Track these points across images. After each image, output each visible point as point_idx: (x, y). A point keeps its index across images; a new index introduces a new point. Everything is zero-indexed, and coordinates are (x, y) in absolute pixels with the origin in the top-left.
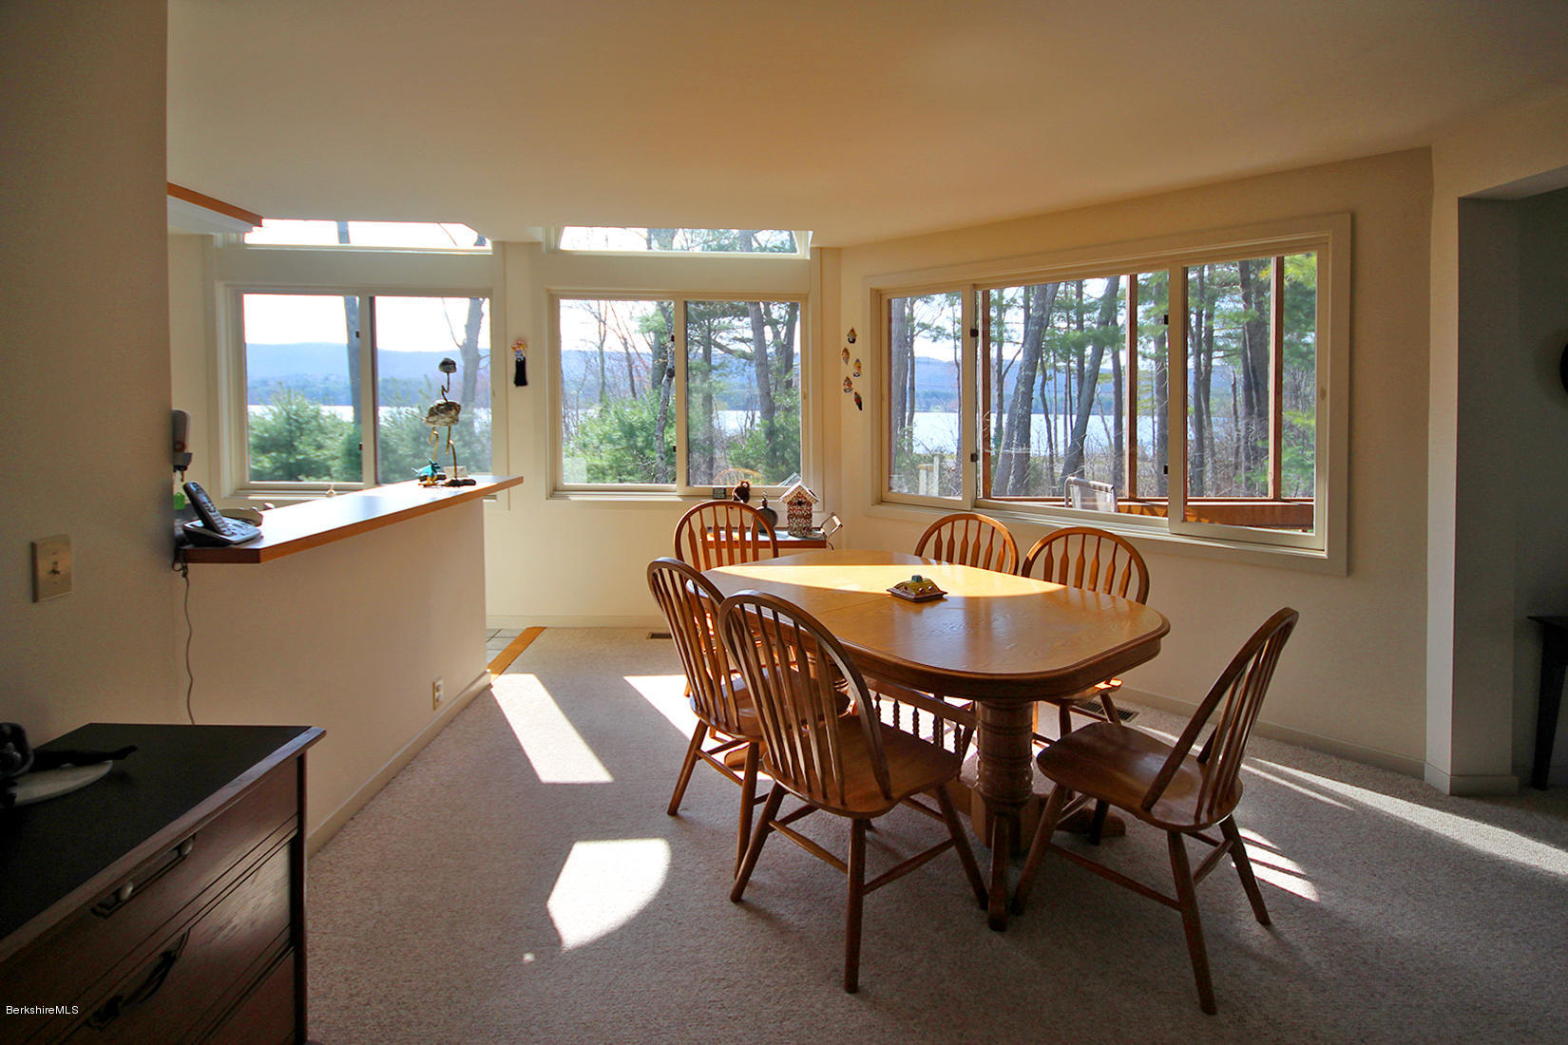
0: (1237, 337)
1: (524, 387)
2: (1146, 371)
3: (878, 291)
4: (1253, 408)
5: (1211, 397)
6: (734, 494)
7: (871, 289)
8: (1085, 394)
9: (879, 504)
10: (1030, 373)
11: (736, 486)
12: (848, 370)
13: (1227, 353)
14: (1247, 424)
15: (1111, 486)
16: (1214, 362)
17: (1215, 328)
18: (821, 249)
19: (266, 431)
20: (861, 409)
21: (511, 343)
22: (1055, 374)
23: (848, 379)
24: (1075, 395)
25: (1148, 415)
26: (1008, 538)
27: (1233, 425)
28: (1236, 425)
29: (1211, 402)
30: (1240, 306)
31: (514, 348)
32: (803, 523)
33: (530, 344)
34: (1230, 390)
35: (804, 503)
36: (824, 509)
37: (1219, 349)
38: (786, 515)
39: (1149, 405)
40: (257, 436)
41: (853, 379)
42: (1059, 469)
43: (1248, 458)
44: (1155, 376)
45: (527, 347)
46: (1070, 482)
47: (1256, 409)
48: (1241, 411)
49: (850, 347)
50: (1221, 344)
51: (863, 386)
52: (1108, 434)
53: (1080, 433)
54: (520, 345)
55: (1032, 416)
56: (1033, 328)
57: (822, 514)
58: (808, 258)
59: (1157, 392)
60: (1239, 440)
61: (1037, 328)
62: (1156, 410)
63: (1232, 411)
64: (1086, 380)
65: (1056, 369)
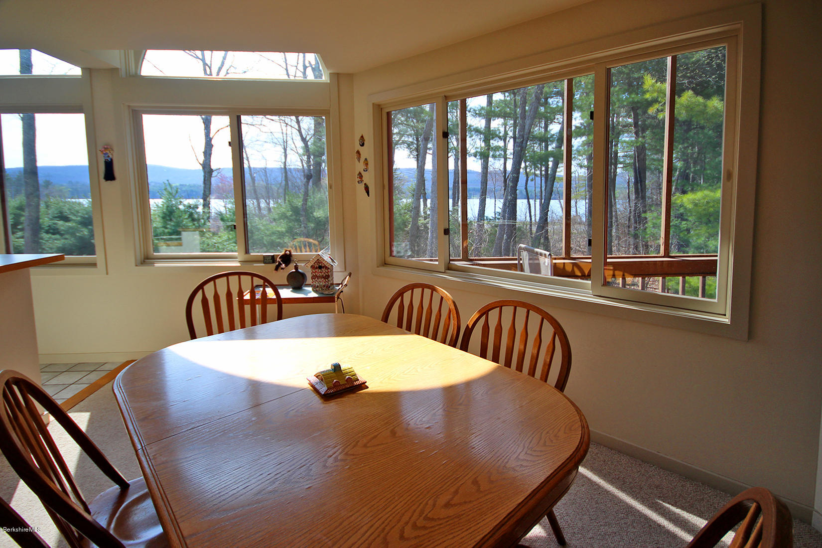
0: (630, 156)
1: (113, 182)
2: (583, 176)
3: (379, 105)
4: (639, 194)
5: (616, 189)
6: (278, 259)
7: (373, 104)
8: (548, 188)
9: (383, 266)
10: (516, 175)
11: (281, 254)
12: (360, 167)
13: (625, 165)
14: (636, 203)
15: (549, 253)
16: (619, 171)
17: (619, 152)
18: (338, 74)
19: (87, 214)
20: (368, 195)
21: (100, 148)
22: (535, 178)
23: (360, 173)
24: (543, 189)
25: (582, 199)
26: (452, 307)
27: (627, 204)
28: (629, 204)
29: (616, 192)
30: (633, 139)
31: (102, 151)
32: (322, 282)
33: (115, 149)
34: (626, 186)
35: (323, 267)
36: (345, 270)
37: (621, 163)
38: (311, 275)
39: (584, 194)
40: (81, 217)
41: (363, 173)
42: (534, 229)
43: (636, 222)
44: (586, 178)
45: (112, 150)
46: (520, 248)
47: (640, 195)
48: (633, 197)
49: (361, 149)
50: (622, 160)
51: (369, 178)
52: (562, 209)
53: (545, 208)
54: (106, 149)
55: (518, 200)
56: (517, 149)
57: (344, 273)
58: (329, 82)
59: (588, 186)
60: (630, 212)
61: (519, 148)
62: (587, 197)
63: (627, 197)
64: (549, 180)
65: (536, 175)
